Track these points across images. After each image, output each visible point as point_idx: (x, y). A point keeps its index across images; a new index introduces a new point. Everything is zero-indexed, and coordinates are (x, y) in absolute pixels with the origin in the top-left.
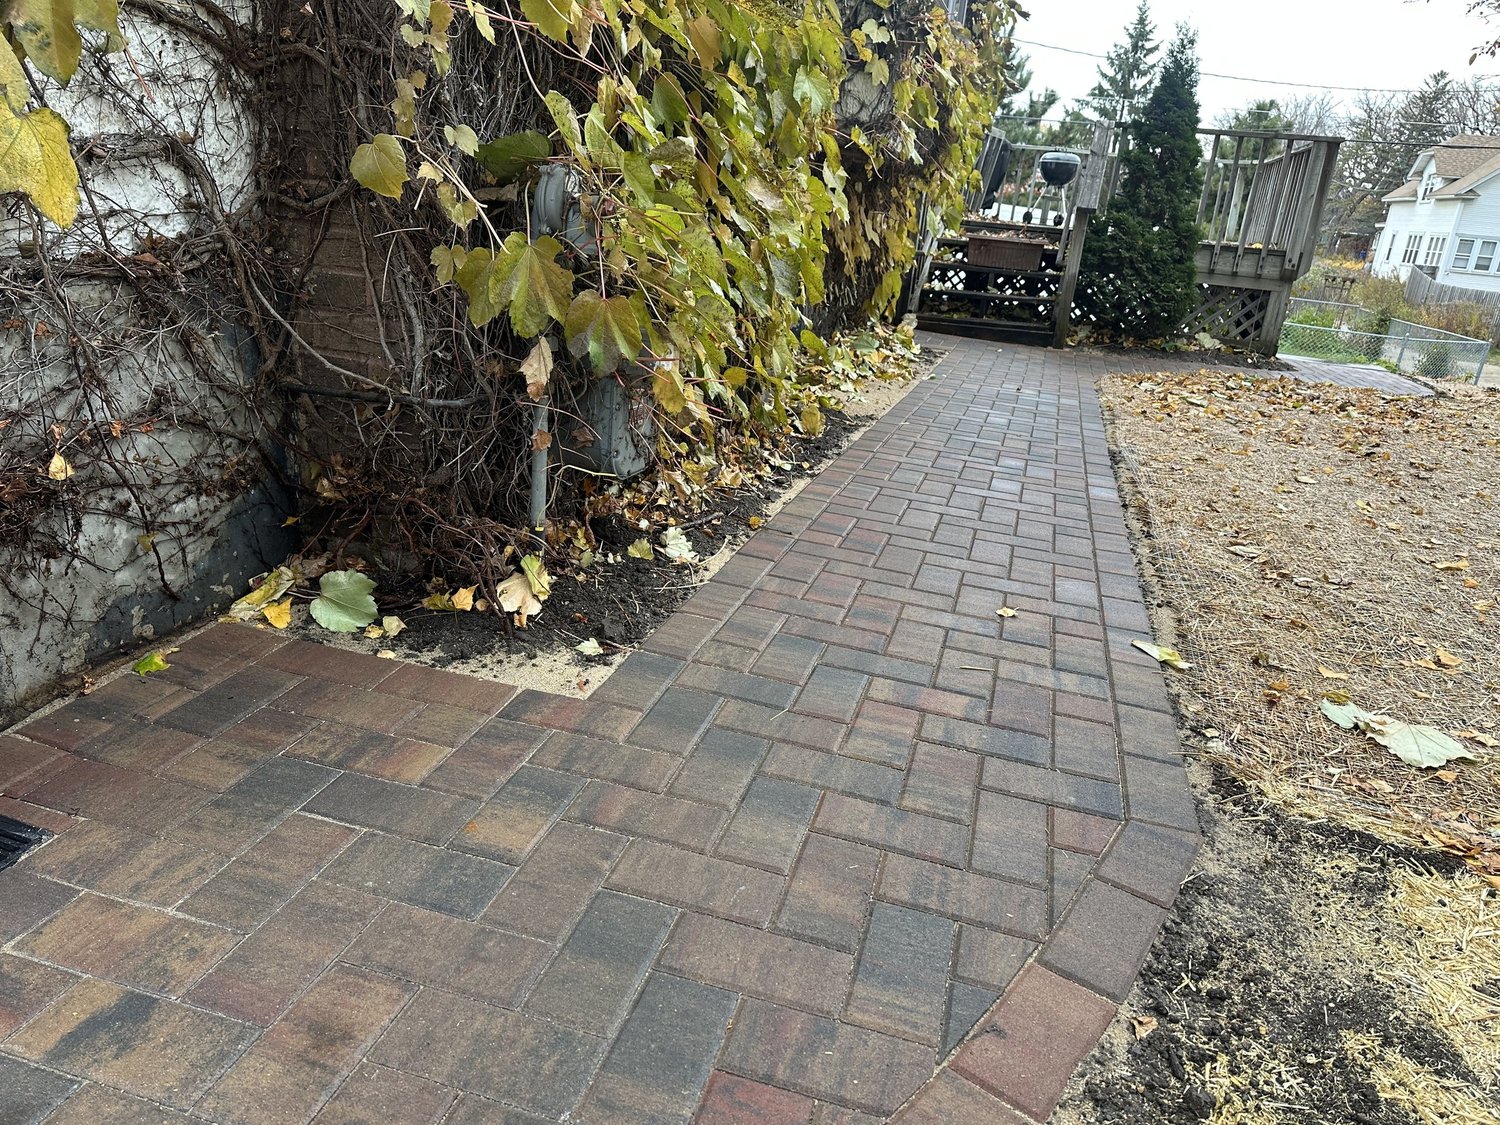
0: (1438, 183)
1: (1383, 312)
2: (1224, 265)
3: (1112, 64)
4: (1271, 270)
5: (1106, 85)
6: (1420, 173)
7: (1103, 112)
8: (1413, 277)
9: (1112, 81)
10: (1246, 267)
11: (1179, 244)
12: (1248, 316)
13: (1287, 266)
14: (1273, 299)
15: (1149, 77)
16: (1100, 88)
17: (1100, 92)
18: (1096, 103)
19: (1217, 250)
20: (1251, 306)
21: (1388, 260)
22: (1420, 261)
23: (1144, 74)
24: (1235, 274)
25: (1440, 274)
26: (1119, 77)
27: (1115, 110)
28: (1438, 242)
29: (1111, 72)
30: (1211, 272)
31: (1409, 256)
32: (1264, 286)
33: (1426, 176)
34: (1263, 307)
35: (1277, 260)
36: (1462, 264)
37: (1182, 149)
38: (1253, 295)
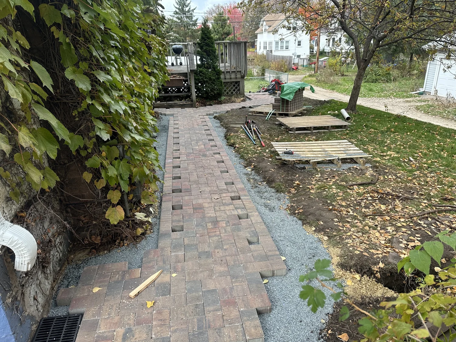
0: (267, 28)
1: (263, 68)
2: (228, 76)
3: (178, 4)
4: (239, 76)
5: (178, 11)
6: (262, 25)
7: (178, 18)
8: (267, 53)
9: (179, 9)
10: (233, 76)
11: (217, 75)
12: (236, 88)
13: (242, 74)
14: (241, 83)
15: (189, 7)
16: (176, 11)
17: (176, 13)
18: (176, 16)
19: (225, 73)
20: (236, 85)
21: (260, 50)
22: (268, 49)
23: (187, 6)
24: (231, 78)
25: (273, 52)
26: (181, 7)
27: (182, 17)
28: (270, 43)
29: (178, 7)
30: (225, 78)
31: (265, 48)
32: (238, 80)
33: (264, 25)
34: (239, 85)
35: (240, 73)
36: (277, 48)
37: (212, 50)
38: (236, 82)
